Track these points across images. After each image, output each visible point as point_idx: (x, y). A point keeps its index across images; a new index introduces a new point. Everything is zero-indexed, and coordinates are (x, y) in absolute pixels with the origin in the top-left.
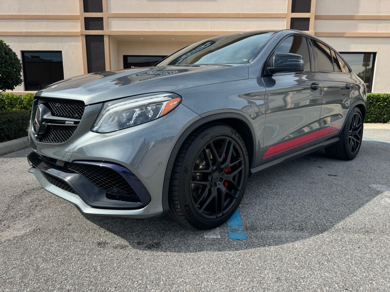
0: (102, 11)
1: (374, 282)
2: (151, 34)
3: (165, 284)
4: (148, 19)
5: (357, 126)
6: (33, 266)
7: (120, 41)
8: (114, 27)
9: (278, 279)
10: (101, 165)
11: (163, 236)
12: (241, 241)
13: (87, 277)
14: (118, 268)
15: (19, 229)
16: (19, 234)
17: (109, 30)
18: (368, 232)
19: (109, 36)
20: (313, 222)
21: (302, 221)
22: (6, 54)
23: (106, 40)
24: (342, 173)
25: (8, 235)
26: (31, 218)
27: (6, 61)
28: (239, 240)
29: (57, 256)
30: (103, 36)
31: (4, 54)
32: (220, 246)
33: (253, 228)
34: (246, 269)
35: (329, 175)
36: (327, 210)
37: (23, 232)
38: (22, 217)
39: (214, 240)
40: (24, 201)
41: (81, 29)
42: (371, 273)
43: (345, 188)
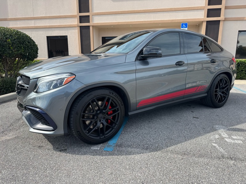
0: (89, 12)
1: (161, 182)
2: (116, 24)
3: (55, 169)
4: (115, 15)
5: (224, 86)
6: (6, 154)
7: (100, 28)
8: (96, 21)
9: (112, 173)
10: (38, 110)
11: (71, 146)
12: (109, 152)
13: (24, 161)
14: (40, 159)
15: (10, 136)
16: (8, 138)
17: (93, 23)
18: (185, 154)
19: (93, 26)
20: (157, 145)
21: (151, 144)
22: (29, 42)
23: (91, 28)
24: (204, 116)
25: (4, 138)
26: (18, 131)
27: (28, 47)
28: (108, 151)
29: (18, 151)
30: (89, 26)
31: (27, 43)
32: (96, 153)
33: (120, 146)
34: (99, 167)
35: (194, 117)
36: (171, 139)
37: (11, 137)
38: (14, 130)
39: (95, 150)
40: (19, 122)
41: (78, 23)
42: (165, 177)
43: (196, 127)
